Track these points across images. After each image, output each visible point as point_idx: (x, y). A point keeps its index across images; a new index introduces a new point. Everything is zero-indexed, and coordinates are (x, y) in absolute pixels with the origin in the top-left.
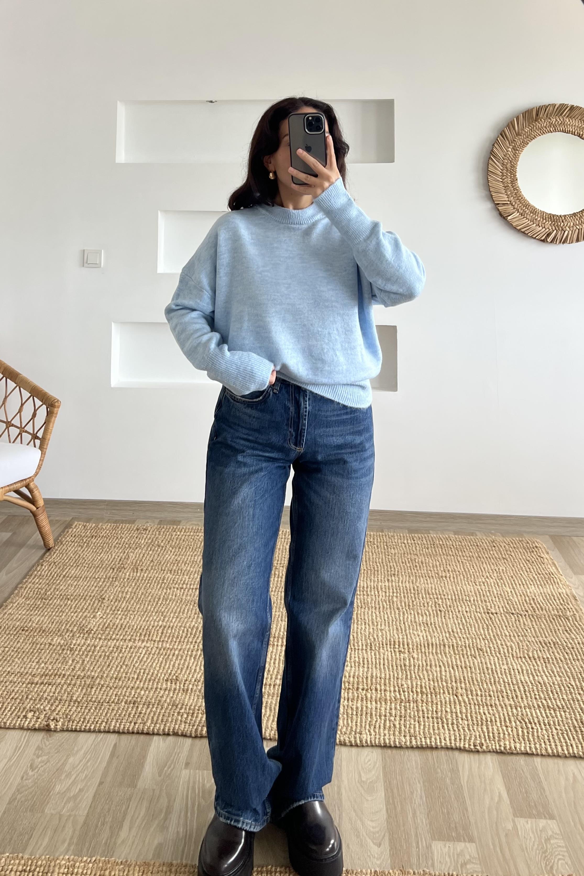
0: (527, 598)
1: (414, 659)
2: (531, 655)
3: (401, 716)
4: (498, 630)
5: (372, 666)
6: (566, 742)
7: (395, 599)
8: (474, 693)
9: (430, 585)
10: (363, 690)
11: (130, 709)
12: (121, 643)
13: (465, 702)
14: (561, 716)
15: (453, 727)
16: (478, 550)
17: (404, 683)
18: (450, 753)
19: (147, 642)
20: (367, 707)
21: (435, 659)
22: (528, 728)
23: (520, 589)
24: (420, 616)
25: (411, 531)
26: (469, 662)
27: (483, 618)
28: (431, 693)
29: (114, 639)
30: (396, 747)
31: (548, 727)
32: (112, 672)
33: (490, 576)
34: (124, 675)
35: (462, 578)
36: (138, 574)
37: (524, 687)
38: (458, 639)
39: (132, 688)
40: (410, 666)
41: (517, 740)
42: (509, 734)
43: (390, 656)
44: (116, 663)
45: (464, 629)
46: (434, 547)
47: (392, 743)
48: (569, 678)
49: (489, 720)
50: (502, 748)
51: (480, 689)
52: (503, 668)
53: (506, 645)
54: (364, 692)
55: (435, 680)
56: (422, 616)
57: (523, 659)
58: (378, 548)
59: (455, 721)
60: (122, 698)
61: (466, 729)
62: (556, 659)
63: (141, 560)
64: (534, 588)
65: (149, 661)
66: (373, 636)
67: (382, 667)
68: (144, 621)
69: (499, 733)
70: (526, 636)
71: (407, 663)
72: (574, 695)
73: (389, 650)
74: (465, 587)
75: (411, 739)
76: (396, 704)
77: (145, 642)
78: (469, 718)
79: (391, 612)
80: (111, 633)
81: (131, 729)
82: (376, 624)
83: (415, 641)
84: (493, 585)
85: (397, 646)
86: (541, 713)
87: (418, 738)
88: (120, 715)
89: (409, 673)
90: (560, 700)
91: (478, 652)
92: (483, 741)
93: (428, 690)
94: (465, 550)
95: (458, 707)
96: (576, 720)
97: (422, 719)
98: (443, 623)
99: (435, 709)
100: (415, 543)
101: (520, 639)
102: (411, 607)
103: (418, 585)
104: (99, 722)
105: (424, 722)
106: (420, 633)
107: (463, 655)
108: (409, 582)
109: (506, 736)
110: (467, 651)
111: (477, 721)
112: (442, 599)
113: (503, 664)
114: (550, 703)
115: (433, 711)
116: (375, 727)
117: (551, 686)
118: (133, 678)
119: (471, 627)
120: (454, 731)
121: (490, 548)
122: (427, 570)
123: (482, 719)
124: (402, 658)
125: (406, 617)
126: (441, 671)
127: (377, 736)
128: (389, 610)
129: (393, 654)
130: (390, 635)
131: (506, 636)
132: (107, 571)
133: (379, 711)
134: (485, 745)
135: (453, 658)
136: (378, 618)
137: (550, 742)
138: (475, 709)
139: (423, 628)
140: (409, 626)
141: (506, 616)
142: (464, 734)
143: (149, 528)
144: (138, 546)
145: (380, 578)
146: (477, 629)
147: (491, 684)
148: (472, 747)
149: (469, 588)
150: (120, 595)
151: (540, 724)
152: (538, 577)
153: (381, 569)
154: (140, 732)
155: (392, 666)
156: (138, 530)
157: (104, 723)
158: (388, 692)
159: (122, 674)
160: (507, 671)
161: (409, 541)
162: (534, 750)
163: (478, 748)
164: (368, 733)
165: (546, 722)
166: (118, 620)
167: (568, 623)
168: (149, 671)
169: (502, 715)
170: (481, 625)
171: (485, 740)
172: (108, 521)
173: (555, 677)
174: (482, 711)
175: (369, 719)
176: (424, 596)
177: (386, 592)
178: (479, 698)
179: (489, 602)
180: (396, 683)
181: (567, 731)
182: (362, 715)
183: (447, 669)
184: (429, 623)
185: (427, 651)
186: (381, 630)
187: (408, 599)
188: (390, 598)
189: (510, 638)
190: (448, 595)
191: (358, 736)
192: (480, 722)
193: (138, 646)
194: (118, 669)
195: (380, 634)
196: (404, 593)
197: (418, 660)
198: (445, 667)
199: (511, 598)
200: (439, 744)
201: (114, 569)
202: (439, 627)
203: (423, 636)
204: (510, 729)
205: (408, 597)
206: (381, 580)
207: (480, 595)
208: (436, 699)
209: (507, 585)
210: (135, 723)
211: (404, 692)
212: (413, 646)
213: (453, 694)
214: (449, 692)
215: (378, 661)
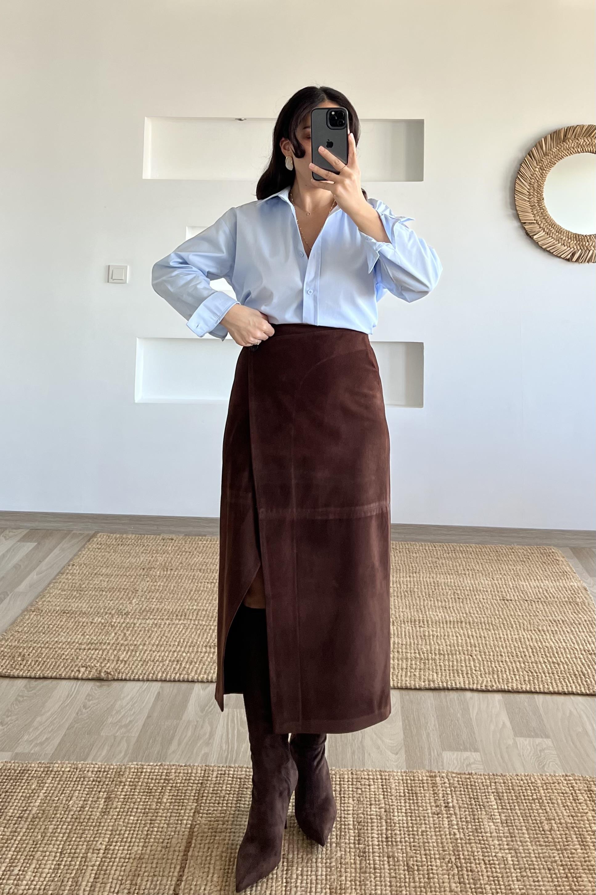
0: (541, 590)
1: (433, 631)
2: (540, 629)
3: (420, 669)
4: (512, 612)
7: (414, 591)
8: (488, 654)
9: (449, 580)
13: (478, 659)
15: (467, 676)
16: (497, 555)
17: (423, 647)
21: (452, 631)
22: (533, 676)
23: (535, 583)
24: (440, 602)
26: (484, 634)
27: (498, 603)
28: (448, 654)
30: (415, 689)
31: (551, 675)
33: (508, 573)
35: (481, 575)
37: (532, 650)
38: (474, 617)
40: (429, 636)
41: (523, 684)
47: (413, 686)
51: (493, 652)
59: (469, 672)
61: (479, 677)
64: (547, 582)
67: (404, 637)
70: (537, 616)
71: (427, 634)
75: (429, 683)
76: (416, 661)
78: (482, 669)
82: (397, 607)
83: (434, 619)
85: (417, 623)
87: (436, 683)
89: (428, 641)
93: (446, 653)
95: (472, 662)
98: (460, 607)
103: (438, 579)
105: (442, 673)
106: (438, 614)
111: (489, 672)
115: (449, 666)
119: (487, 608)
120: (468, 678)
121: (509, 553)
123: (493, 670)
124: (422, 630)
126: (457, 640)
129: (414, 628)
130: (411, 615)
135: (469, 631)
136: (400, 604)
137: (552, 684)
140: (429, 609)
141: (520, 602)
146: (493, 612)
147: (502, 647)
151: (544, 673)
152: (552, 575)
155: (413, 636)
160: (518, 640)
162: (538, 689)
163: (490, 688)
165: (550, 672)
169: (511, 667)
170: (496, 608)
171: (496, 684)
173: (561, 643)
174: (493, 665)
176: (442, 588)
177: (407, 585)
178: (491, 657)
179: (505, 592)
180: (416, 647)
184: (448, 607)
185: (445, 626)
186: (402, 612)
188: (412, 589)
189: (523, 617)
192: (492, 673)
196: (424, 586)
200: (454, 686)
202: (457, 609)
203: (441, 616)
205: (428, 588)
207: (497, 587)
208: (454, 658)
211: (423, 653)
212: (432, 622)
213: (468, 655)
214: (464, 654)
215: (400, 633)
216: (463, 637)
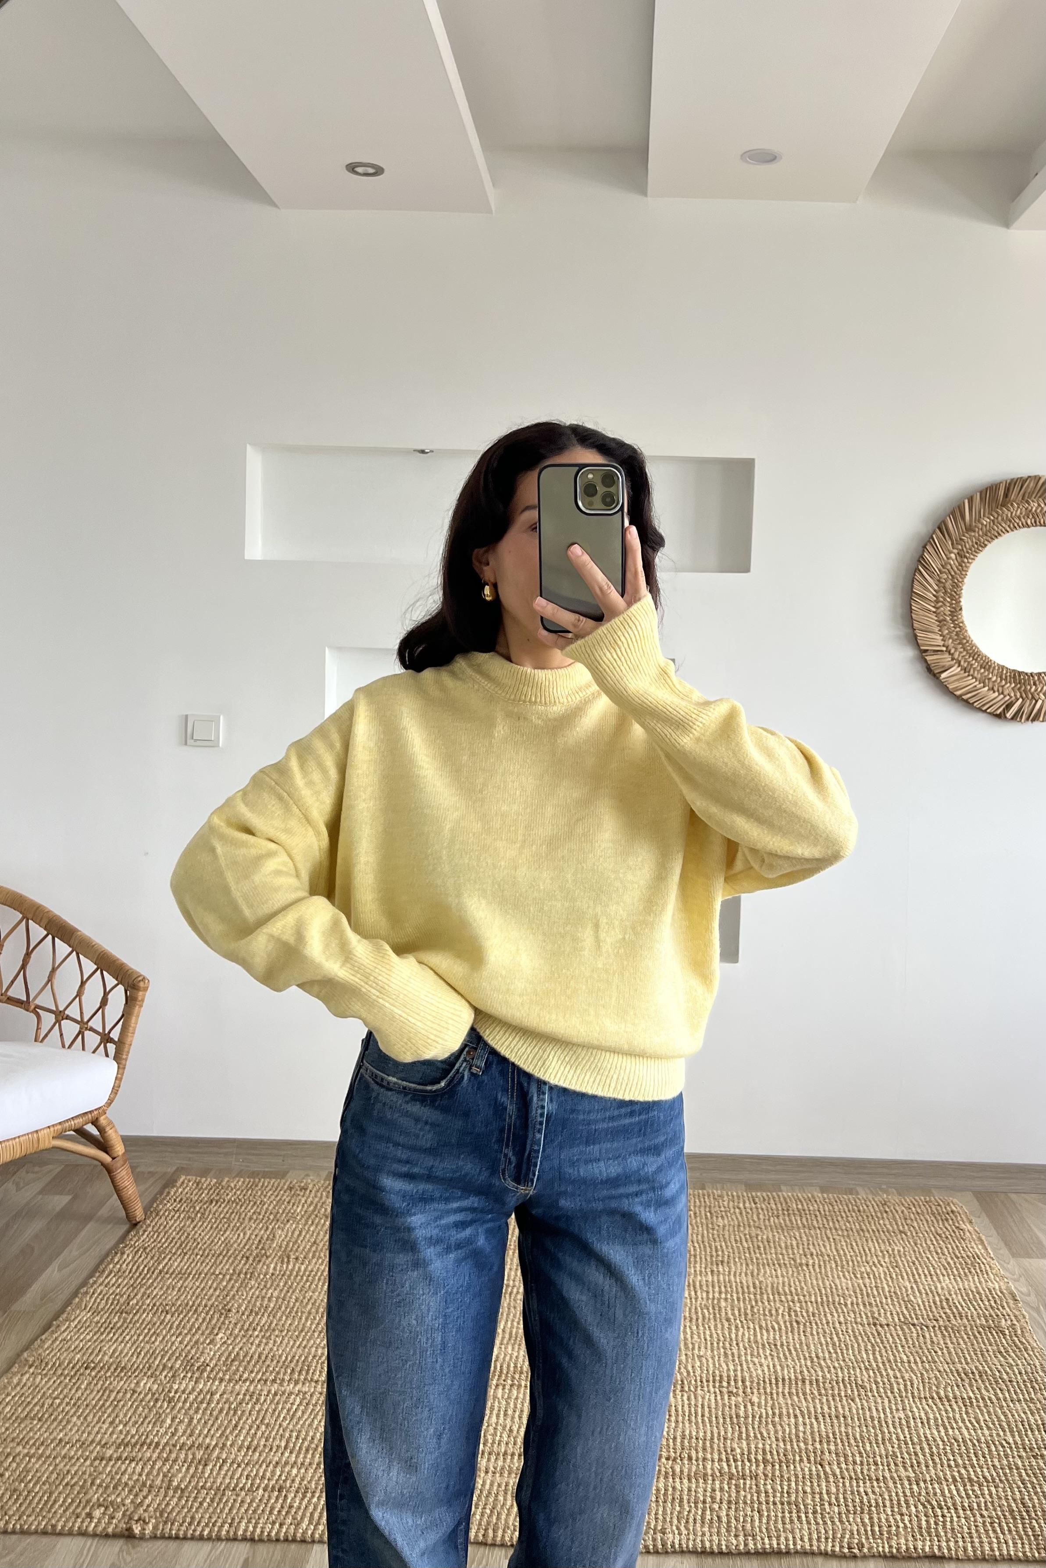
0: (937, 1298)
1: (752, 1404)
2: (942, 1393)
3: (729, 1502)
4: (890, 1353)
5: (683, 1419)
6: (997, 1538)
7: (723, 1304)
8: (851, 1459)
9: (781, 1279)
10: (668, 1459)
11: (272, 1501)
12: (259, 1386)
13: (834, 1475)
14: (991, 1495)
15: (815, 1518)
16: (860, 1218)
17: (736, 1446)
18: (809, 1560)
19: (304, 1384)
20: (674, 1488)
21: (787, 1403)
22: (936, 1516)
23: (925, 1282)
24: (764, 1332)
25: (750, 1187)
26: (843, 1408)
27: (866, 1334)
28: (781, 1462)
29: (246, 1380)
30: (721, 1553)
31: (968, 1512)
32: (242, 1438)
33: (879, 1262)
34: (262, 1443)
35: (834, 1266)
36: (290, 1267)
37: (930, 1448)
38: (826, 1370)
39: (277, 1463)
40: (746, 1417)
41: (918, 1537)
42: (905, 1527)
43: (713, 1401)
44: (250, 1421)
45: (836, 1353)
46: (789, 1215)
47: (715, 1547)
48: (1004, 1431)
49: (873, 1501)
50: (894, 1551)
51: (860, 1453)
52: (896, 1416)
53: (903, 1377)
54: (670, 1462)
55: (787, 1439)
56: (767, 1331)
57: (930, 1400)
58: (696, 1217)
59: (818, 1508)
60: (258, 1481)
61: (836, 1520)
62: (983, 1399)
63: (296, 1241)
64: (948, 1281)
65: (306, 1417)
66: (686, 1368)
67: (700, 1421)
68: (298, 1347)
69: (890, 1526)
70: (935, 1362)
71: (742, 1414)
72: (1011, 1460)
73: (712, 1390)
74: (837, 1282)
75: (746, 1540)
76: (721, 1483)
77: (301, 1384)
78: (842, 1500)
79: (716, 1326)
80: (241, 1369)
81: (273, 1534)
82: (690, 1346)
83: (754, 1374)
84: (882, 1276)
85: (725, 1384)
86: (958, 1490)
87: (759, 1538)
88: (254, 1512)
89: (744, 1430)
90: (988, 1468)
91: (858, 1391)
92: (864, 1541)
93: (776, 1457)
94: (839, 1218)
95: (824, 1484)
96: (1014, 1500)
97: (764, 1507)
98: (801, 1343)
99: (786, 1488)
100: (757, 1208)
101: (924, 1368)
102: (750, 1316)
103: (761, 1279)
104: (219, 1524)
105: (768, 1510)
106: (763, 1360)
107: (833, 1396)
108: (746, 1274)
109: (901, 1530)
110: (839, 1389)
111: (854, 1507)
112: (800, 1301)
113: (897, 1410)
114: (972, 1473)
115: (783, 1492)
116: (687, 1522)
117: (974, 1445)
118: (278, 1447)
119: (847, 1349)
120: (817, 1524)
121: (879, 1215)
122: (776, 1254)
123: (862, 1502)
124: (733, 1403)
125: (740, 1334)
126: (796, 1424)
127: (691, 1537)
128: (712, 1321)
129: (719, 1398)
130: (714, 1365)
131: (902, 1362)
132: (237, 1262)
133: (693, 1494)
134: (866, 1545)
135: (817, 1401)
136: (695, 1337)
137: (971, 1537)
138: (851, 1486)
139: (768, 1352)
140: (745, 1349)
141: (902, 1329)
142: (833, 1529)
143: (311, 1186)
144: (291, 1217)
145: (698, 1269)
146: (857, 1352)
147: (877, 1443)
148: (846, 1550)
149: (844, 1283)
150: (258, 1304)
151: (956, 1509)
152: (955, 1263)
153: (700, 1252)
154: (290, 1538)
155: (716, 1418)
156: (291, 1189)
157: (226, 1526)
158: (710, 1463)
159: (260, 1440)
160: (904, 1422)
161: (747, 1205)
162: (946, 1551)
163: (856, 1551)
164: (676, 1532)
165: (966, 1505)
166: (254, 1347)
167: (1004, 1341)
168: (307, 1434)
169: (894, 1494)
170: (862, 1344)
171: (867, 1538)
172: (240, 1174)
173: (982, 1429)
174: (862, 1490)
175: (678, 1508)
176: (771, 1297)
177: (708, 1292)
178: (858, 1468)
179: (877, 1306)
180: (722, 1445)
181: (999, 1518)
182: (665, 1502)
183: (808, 1421)
184: (779, 1344)
185: (774, 1391)
186: (700, 1357)
187: (744, 1303)
188: (716, 1302)
189: (910, 1367)
190: (810, 1295)
191: (659, 1536)
192: (859, 1509)
193: (288, 1391)
194: (253, 1431)
195: (698, 1364)
196: (738, 1293)
197: (759, 1407)
198: (804, 1418)
199: (912, 1298)
200: (792, 1547)
201: (248, 1258)
202: (796, 1349)
203: (768, 1366)
204: (906, 1518)
205: (744, 1299)
206: (701, 1271)
207: (862, 1294)
208: (789, 1472)
209: (906, 1277)
210: (281, 1525)
211: (735, 1461)
212: (752, 1382)
213: (816, 1463)
214: (809, 1460)
215: (693, 1409)
216: (807, 1417)
